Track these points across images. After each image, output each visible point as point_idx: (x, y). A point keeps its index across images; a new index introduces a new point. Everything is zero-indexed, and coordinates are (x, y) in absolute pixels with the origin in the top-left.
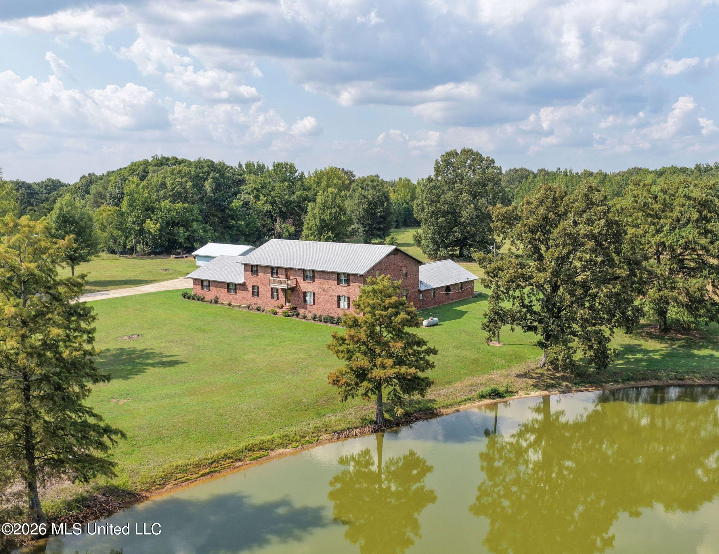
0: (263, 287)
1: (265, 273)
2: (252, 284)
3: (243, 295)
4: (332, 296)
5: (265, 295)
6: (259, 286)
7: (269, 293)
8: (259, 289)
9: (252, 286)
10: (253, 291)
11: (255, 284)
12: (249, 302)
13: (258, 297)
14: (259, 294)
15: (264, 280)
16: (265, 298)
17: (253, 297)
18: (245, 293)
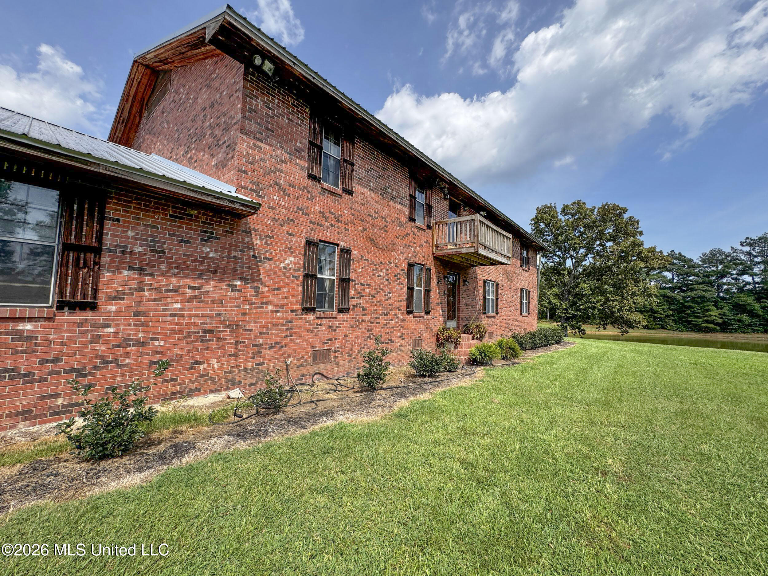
0: (374, 255)
2: (303, 231)
4: (516, 291)
5: (381, 296)
6: (355, 252)
7: (398, 288)
8: (353, 267)
9: (309, 243)
10: (306, 276)
11: (329, 236)
12: (267, 352)
13: (341, 311)
14: (352, 292)
15: (381, 223)
16: (381, 310)
17: (311, 317)
18: (235, 289)
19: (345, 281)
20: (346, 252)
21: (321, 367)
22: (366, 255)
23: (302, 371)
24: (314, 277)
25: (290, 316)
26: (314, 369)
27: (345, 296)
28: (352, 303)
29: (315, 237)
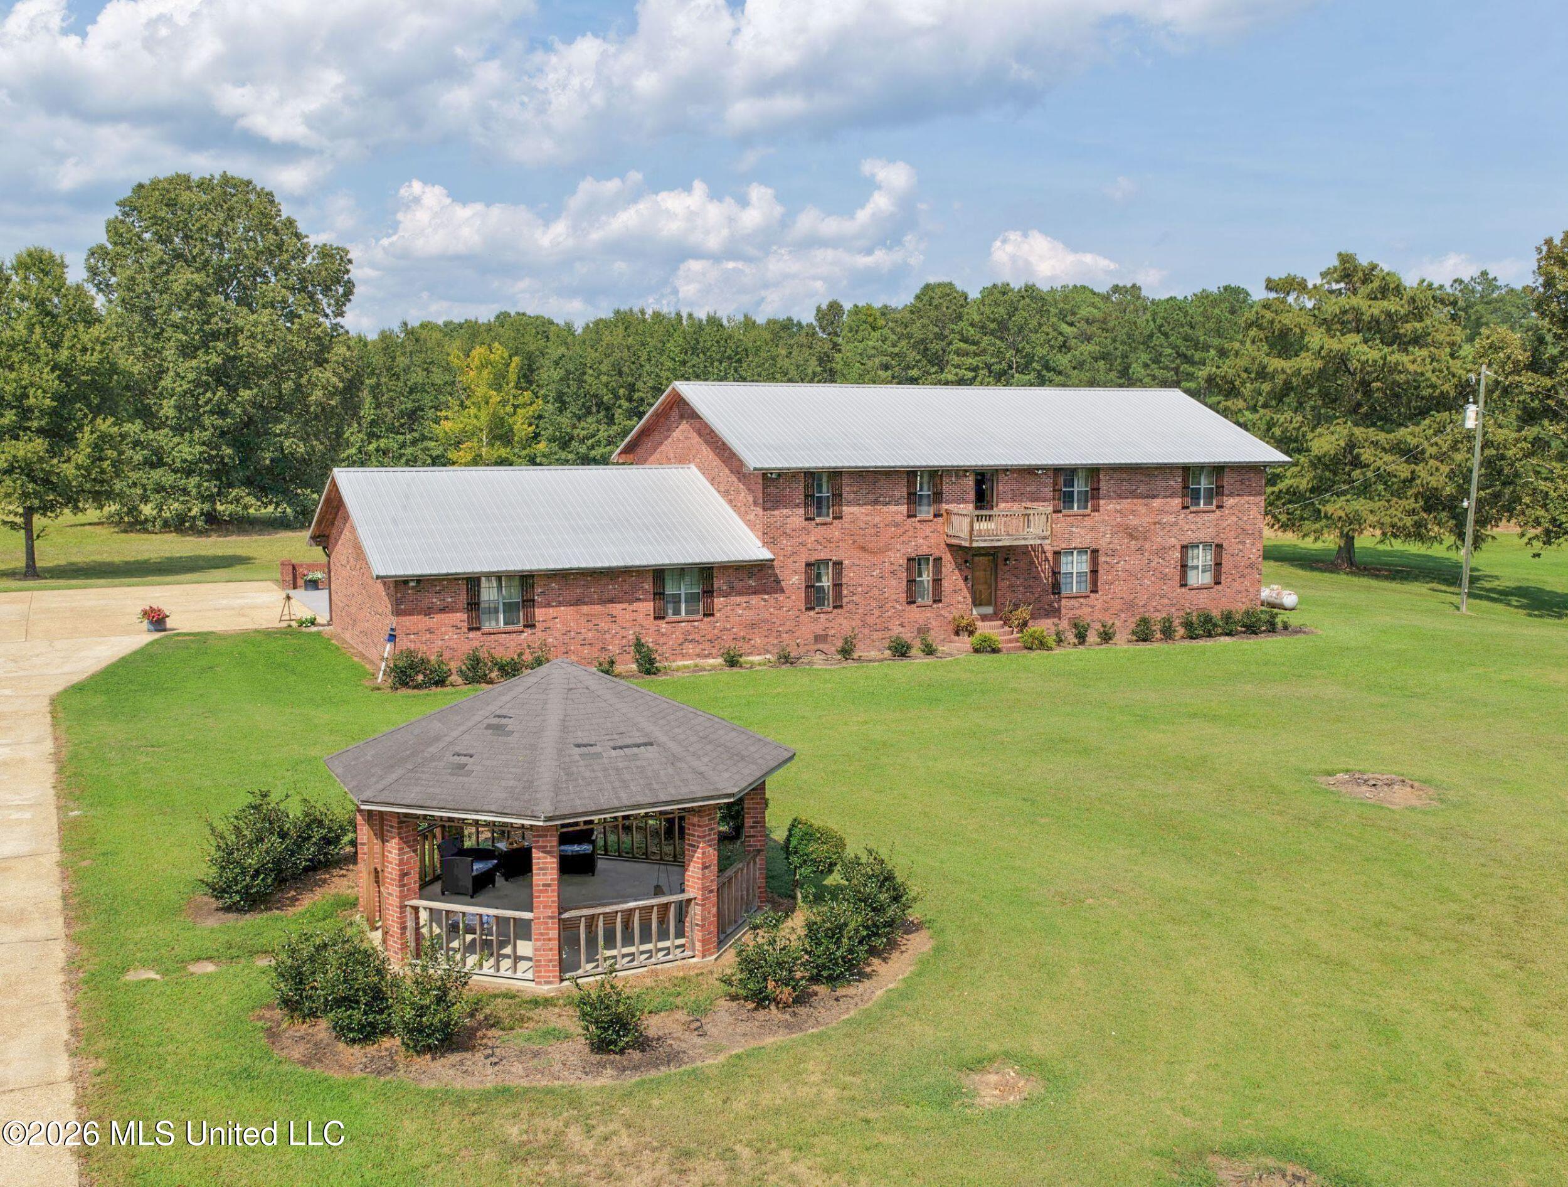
0: (866, 560)
1: (876, 502)
2: (804, 558)
3: (749, 615)
4: (1161, 552)
5: (876, 592)
6: (846, 562)
7: (894, 582)
8: (844, 572)
9: (808, 565)
10: (807, 587)
11: (823, 555)
12: (784, 635)
13: (835, 607)
14: (845, 592)
15: (873, 531)
16: (874, 604)
17: (812, 613)
18: (765, 600)
19: (838, 586)
20: (838, 564)
21: (820, 646)
22: (857, 562)
23: (807, 648)
24: (813, 586)
25: (798, 613)
26: (816, 648)
27: (838, 595)
28: (845, 600)
29: (812, 559)
